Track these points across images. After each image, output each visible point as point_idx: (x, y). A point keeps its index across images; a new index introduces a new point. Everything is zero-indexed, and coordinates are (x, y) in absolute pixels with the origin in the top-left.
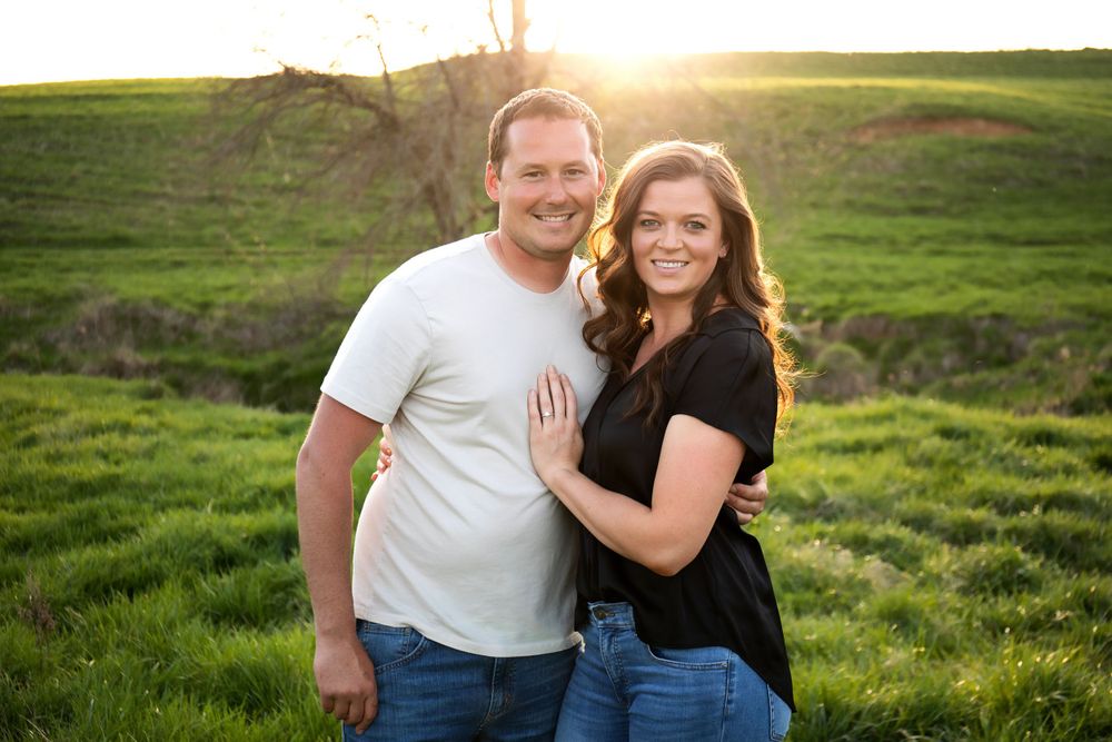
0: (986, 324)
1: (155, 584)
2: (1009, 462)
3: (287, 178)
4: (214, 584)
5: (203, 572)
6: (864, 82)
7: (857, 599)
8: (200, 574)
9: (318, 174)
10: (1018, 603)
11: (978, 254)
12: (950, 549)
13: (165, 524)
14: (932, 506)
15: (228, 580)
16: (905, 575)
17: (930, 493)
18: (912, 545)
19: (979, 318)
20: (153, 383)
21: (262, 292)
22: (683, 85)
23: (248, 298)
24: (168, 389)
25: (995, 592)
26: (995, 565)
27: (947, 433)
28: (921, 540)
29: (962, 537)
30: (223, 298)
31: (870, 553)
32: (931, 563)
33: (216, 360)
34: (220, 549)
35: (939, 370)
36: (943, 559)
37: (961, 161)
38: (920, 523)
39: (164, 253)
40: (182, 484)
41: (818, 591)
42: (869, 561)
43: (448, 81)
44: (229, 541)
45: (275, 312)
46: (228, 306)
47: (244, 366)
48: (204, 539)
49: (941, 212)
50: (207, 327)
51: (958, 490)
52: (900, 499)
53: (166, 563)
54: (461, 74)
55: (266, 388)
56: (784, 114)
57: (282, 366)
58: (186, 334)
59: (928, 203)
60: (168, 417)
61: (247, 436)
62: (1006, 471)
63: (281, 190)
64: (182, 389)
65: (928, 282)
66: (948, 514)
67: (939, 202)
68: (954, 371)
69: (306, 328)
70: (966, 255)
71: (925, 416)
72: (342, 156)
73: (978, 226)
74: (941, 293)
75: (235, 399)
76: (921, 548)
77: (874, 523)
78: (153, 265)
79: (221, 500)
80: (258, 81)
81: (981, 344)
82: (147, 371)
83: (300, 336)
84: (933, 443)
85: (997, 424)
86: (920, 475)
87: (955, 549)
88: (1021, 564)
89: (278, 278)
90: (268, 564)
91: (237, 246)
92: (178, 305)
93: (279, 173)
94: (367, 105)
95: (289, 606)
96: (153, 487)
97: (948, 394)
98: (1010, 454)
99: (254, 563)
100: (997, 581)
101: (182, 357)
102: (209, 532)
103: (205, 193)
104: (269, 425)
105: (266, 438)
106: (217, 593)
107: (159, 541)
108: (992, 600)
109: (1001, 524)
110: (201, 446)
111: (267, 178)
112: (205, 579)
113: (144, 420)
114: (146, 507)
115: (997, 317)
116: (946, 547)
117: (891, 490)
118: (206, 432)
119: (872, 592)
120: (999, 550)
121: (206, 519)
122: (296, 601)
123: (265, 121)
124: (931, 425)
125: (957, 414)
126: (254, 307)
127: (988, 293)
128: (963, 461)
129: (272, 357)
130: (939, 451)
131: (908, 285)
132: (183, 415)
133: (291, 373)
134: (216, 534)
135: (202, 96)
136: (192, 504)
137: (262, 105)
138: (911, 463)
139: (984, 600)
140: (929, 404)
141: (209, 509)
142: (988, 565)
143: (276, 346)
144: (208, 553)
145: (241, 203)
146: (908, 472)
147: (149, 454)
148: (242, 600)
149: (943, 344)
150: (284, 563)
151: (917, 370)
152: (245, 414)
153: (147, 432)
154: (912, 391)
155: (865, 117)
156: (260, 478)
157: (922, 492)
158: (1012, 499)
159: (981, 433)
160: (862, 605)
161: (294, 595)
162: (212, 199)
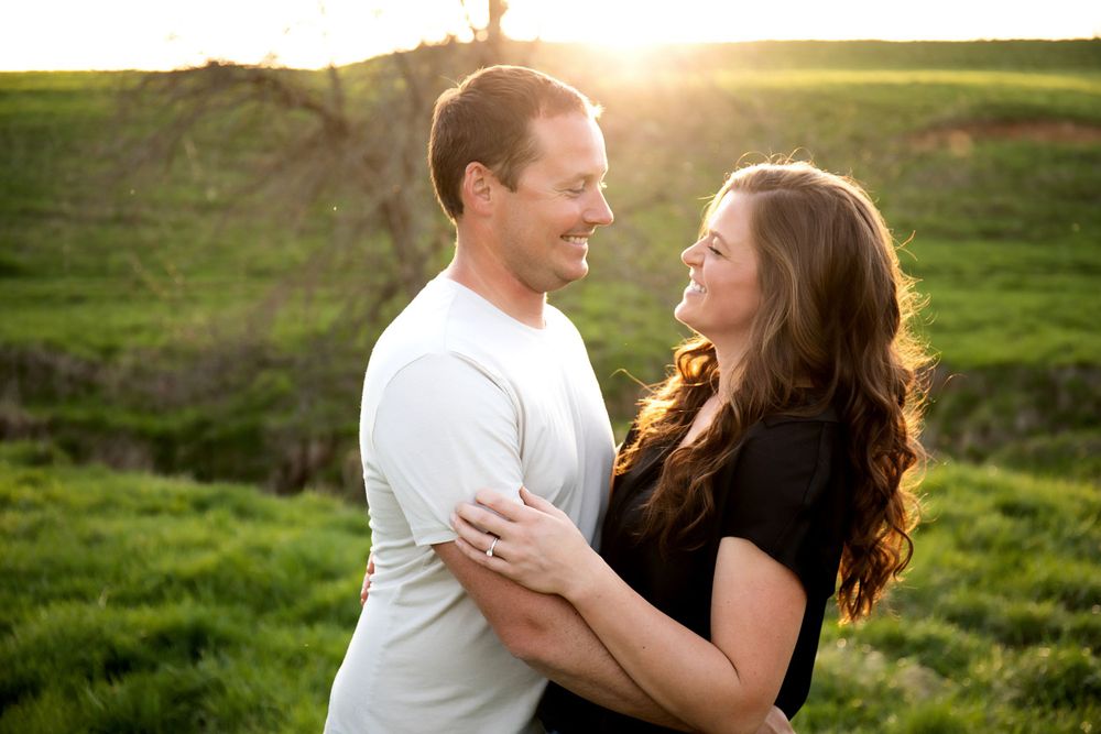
0: (1070, 375)
1: (30, 694)
2: (1085, 547)
3: (211, 195)
4: (103, 693)
5: (90, 678)
6: (925, 76)
7: (886, 713)
8: (86, 681)
9: (251, 190)
10: (1081, 718)
11: (1063, 289)
12: (1003, 654)
13: (46, 621)
14: (986, 599)
15: (120, 690)
16: (948, 683)
17: (985, 582)
18: (959, 647)
19: (1061, 368)
20: (42, 446)
21: (177, 335)
22: (695, 81)
23: (162, 340)
24: (59, 454)
25: (1056, 705)
26: (1057, 672)
27: (1010, 510)
28: (969, 640)
29: (1019, 637)
30: (130, 342)
31: (904, 655)
32: (980, 669)
33: (121, 418)
34: (112, 650)
35: (1011, 431)
36: (995, 665)
37: (1044, 173)
38: (970, 620)
39: (61, 286)
40: (69, 571)
41: (841, 702)
42: (905, 666)
43: (408, 77)
44: (125, 641)
45: (194, 357)
46: (136, 351)
47: (156, 424)
48: (94, 638)
49: (1021, 236)
50: (111, 377)
51: (1017, 580)
52: (947, 591)
53: (45, 668)
54: (425, 69)
55: (182, 452)
56: (822, 115)
57: (203, 425)
58: (85, 385)
59: (1003, 224)
60: (57, 488)
61: (153, 511)
62: (1080, 557)
63: (205, 208)
64: (78, 453)
65: (1000, 322)
66: (1006, 609)
67: (1016, 224)
68: (1031, 433)
69: (233, 378)
70: (1048, 289)
71: (985, 488)
72: (279, 168)
73: (1064, 253)
74: (1015, 336)
75: (140, 467)
76: (968, 651)
77: (914, 619)
78: (47, 301)
79: (117, 590)
80: (176, 76)
81: (1065, 400)
82: (34, 432)
83: (225, 389)
84: (992, 522)
85: (1072, 498)
86: (972, 561)
87: (1011, 652)
88: (1090, 671)
89: (199, 317)
90: (170, 668)
91: (148, 277)
92: (76, 349)
93: (203, 186)
94: (309, 106)
95: (194, 721)
96: (33, 575)
97: (1018, 463)
98: (1086, 536)
99: (153, 668)
100: (1060, 691)
101: (79, 413)
102: (100, 630)
103: (110, 211)
104: (182, 498)
105: (177, 514)
106: (105, 704)
107: (39, 641)
108: (1051, 715)
109: (1068, 621)
110: (98, 524)
111: (188, 194)
112: (92, 688)
113: (27, 492)
114: (24, 600)
115: (1084, 367)
116: (997, 650)
117: (937, 579)
118: (105, 507)
119: (908, 705)
120: (1064, 654)
121: (97, 614)
122: (203, 714)
123: (182, 125)
124: (990, 500)
125: (1025, 486)
126: (169, 352)
127: (1073, 337)
128: (1028, 543)
129: (191, 415)
130: (997, 531)
131: (974, 327)
132: (75, 486)
133: (212, 434)
134: (107, 632)
135: (107, 92)
136: (82, 596)
137: (180, 106)
138: (962, 546)
139: (1043, 715)
140: (992, 473)
141: (102, 601)
142: (1049, 672)
143: (196, 399)
144: (98, 656)
145: (156, 224)
146: (959, 558)
147: (31, 534)
148: (137, 713)
149: (1017, 398)
150: (190, 667)
151: (984, 431)
152: (152, 485)
153: (30, 506)
154: (978, 458)
155: (921, 121)
156: (168, 564)
157: (974, 582)
158: (1084, 591)
159: (1051, 510)
160: (892, 720)
161: (202, 707)
162: (119, 220)
